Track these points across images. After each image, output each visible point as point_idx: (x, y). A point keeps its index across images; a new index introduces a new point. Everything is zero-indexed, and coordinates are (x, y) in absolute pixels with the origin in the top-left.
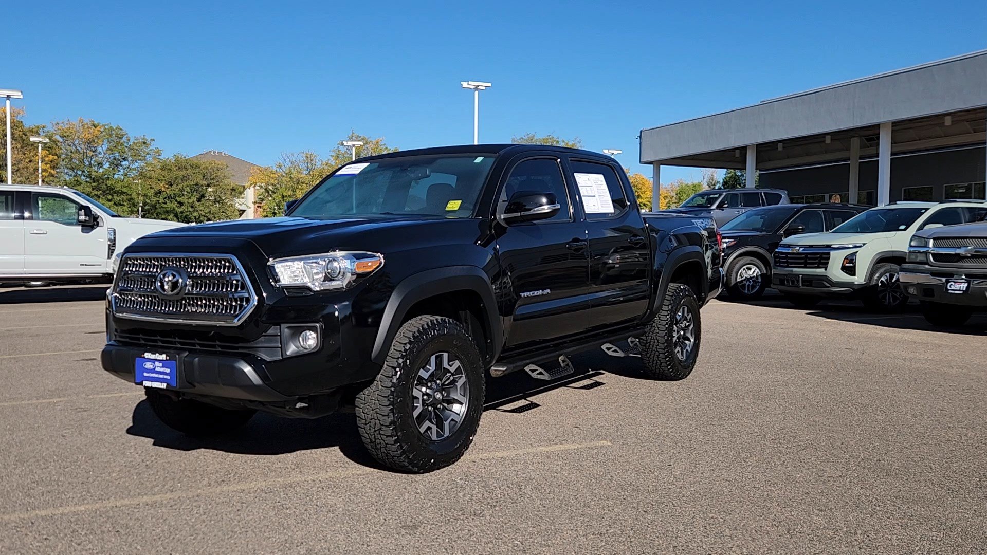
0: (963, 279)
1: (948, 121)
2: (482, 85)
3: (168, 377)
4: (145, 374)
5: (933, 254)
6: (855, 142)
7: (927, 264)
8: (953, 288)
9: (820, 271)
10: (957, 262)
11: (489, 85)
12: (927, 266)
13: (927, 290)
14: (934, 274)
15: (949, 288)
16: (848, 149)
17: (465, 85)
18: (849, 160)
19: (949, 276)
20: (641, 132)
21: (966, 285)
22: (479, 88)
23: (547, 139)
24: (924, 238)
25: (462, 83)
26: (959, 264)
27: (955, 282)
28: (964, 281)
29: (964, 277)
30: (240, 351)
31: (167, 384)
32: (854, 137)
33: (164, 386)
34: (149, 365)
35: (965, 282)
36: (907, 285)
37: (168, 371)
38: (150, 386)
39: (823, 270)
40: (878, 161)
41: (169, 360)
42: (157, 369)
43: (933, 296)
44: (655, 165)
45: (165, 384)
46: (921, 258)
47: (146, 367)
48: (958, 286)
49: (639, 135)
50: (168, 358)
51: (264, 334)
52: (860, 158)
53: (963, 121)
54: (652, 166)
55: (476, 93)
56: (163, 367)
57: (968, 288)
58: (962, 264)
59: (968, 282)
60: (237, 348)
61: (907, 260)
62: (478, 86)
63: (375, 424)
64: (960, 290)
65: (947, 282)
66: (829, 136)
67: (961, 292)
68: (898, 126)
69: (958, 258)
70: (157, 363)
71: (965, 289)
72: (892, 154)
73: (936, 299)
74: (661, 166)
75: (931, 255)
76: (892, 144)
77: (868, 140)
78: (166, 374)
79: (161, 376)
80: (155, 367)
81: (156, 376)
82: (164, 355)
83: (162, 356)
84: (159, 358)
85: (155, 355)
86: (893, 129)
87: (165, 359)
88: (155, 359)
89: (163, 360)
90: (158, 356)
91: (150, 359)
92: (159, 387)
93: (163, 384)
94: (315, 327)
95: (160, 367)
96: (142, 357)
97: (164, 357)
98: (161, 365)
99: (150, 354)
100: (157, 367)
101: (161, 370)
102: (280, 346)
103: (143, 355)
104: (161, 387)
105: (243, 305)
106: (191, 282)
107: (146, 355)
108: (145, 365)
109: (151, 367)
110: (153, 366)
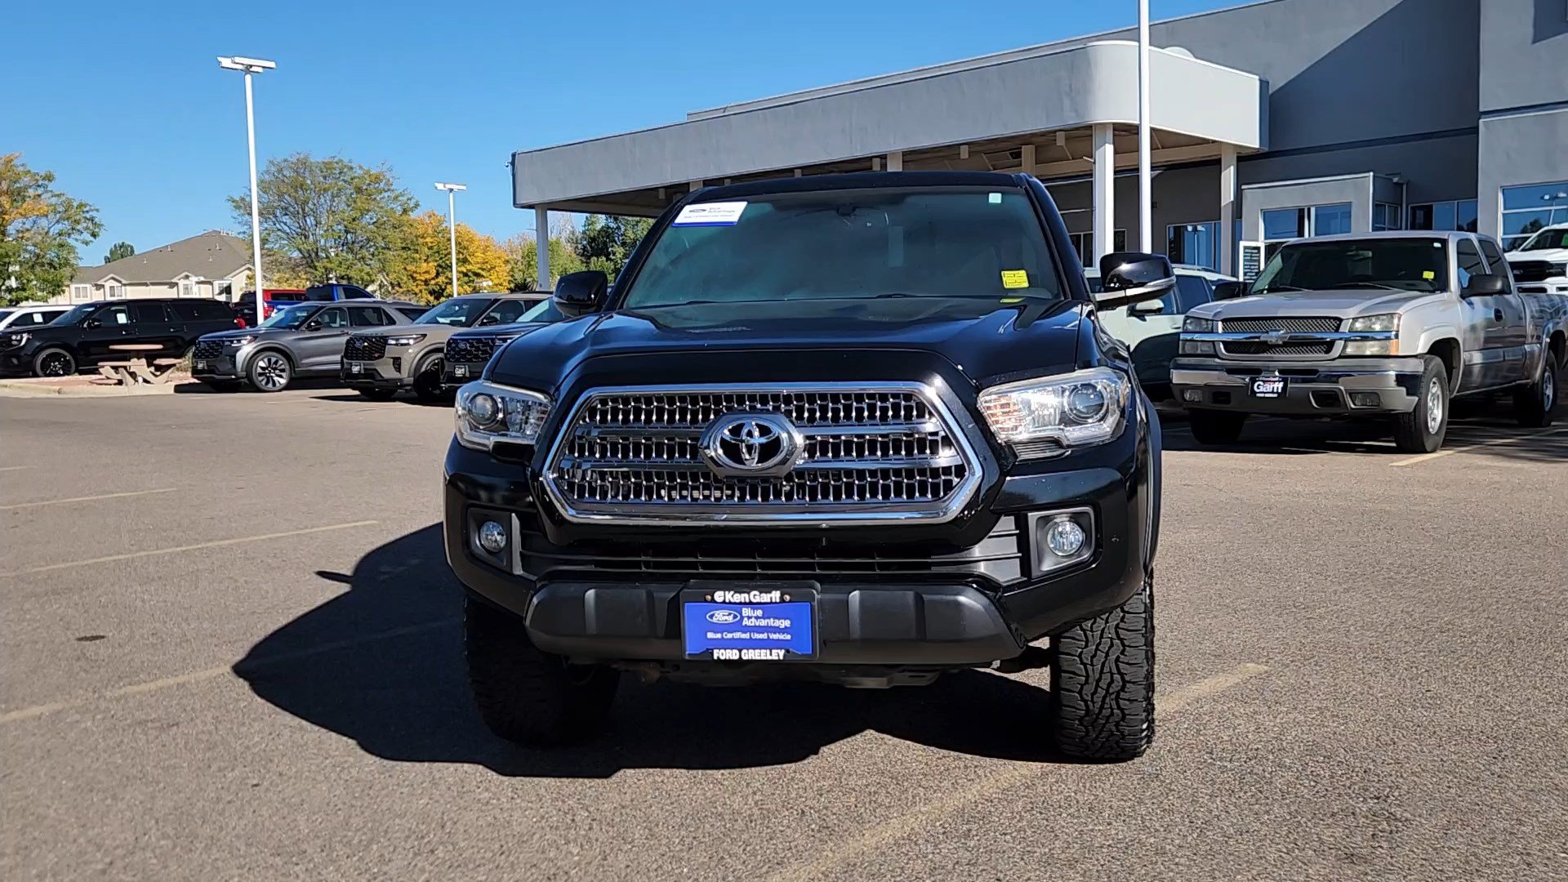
0: (1275, 377)
1: (964, 153)
2: (258, 64)
3: (789, 637)
4: (710, 635)
5: (1225, 343)
7: (1216, 356)
8: (1262, 389)
10: (1263, 352)
11: (272, 64)
12: (1217, 360)
13: (1220, 394)
14: (1231, 371)
15: (1256, 390)
17: (226, 62)
19: (1255, 373)
20: (514, 156)
21: (1281, 385)
22: (253, 69)
23: (331, 163)
24: (1207, 320)
25: (220, 59)
26: (1265, 355)
27: (1264, 382)
28: (1277, 379)
29: (1277, 373)
30: (935, 570)
31: (788, 651)
33: (778, 654)
34: (721, 616)
35: (1279, 382)
36: (1184, 387)
37: (787, 623)
38: (736, 657)
41: (790, 601)
42: (746, 622)
43: (1228, 402)
44: (540, 212)
45: (782, 653)
46: (1206, 349)
47: (715, 620)
48: (1269, 387)
49: (510, 160)
50: (787, 598)
51: (991, 534)
53: (980, 152)
54: (533, 211)
55: (248, 78)
56: (763, 617)
57: (1284, 388)
58: (1269, 355)
59: (1285, 381)
60: (928, 566)
61: (1180, 352)
62: (251, 66)
63: (1112, 681)
64: (1273, 392)
65: (1253, 381)
66: (800, 170)
67: (1276, 395)
68: (911, 158)
69: (1265, 347)
70: (746, 611)
71: (1280, 391)
73: (1233, 406)
74: (549, 212)
75: (1222, 346)
78: (777, 630)
79: (764, 636)
80: (742, 618)
81: (746, 636)
82: (774, 592)
83: (769, 595)
84: (757, 600)
85: (746, 595)
86: (903, 162)
87: (778, 600)
88: (741, 603)
89: (771, 603)
90: (756, 596)
91: (730, 603)
92: (763, 658)
93: (773, 651)
94: (1086, 513)
95: (757, 618)
96: (706, 601)
97: (776, 595)
98: (759, 613)
99: (732, 592)
100: (749, 618)
101: (763, 623)
102: (1020, 555)
103: (709, 597)
104: (769, 658)
105: (951, 481)
106: (808, 442)
107: (719, 596)
108: (711, 617)
109: (730, 619)
110: (735, 617)
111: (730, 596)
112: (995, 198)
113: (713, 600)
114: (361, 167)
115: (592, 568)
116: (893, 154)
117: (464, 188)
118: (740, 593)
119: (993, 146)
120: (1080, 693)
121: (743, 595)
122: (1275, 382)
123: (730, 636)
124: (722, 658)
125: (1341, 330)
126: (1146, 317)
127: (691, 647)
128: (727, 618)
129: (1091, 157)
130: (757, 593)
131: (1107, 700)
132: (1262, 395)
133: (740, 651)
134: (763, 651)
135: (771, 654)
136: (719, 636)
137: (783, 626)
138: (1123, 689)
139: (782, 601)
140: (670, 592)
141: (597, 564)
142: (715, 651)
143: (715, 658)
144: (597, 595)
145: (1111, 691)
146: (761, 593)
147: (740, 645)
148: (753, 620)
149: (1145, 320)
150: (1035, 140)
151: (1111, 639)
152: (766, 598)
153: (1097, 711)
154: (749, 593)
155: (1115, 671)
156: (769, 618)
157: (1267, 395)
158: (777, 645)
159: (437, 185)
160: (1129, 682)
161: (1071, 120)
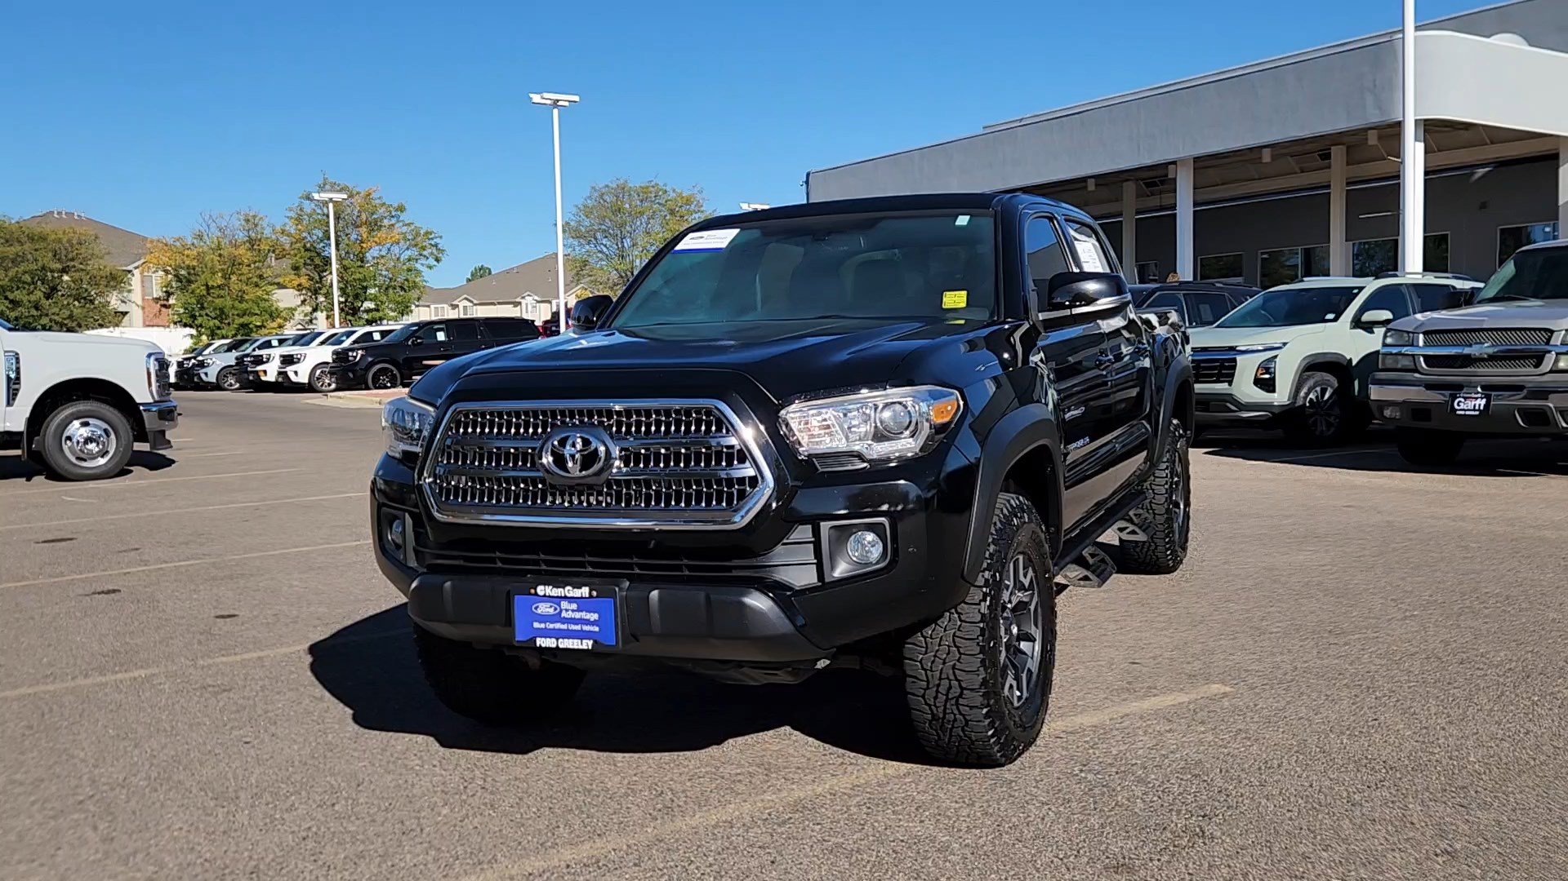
0: (1478, 393)
1: (1266, 156)
2: (564, 99)
3: (596, 629)
4: (536, 625)
5: (1426, 357)
6: (1130, 189)
7: (1416, 371)
8: (1462, 406)
9: (1221, 387)
10: (1466, 367)
11: (576, 98)
12: (1417, 375)
13: (1419, 411)
14: (1430, 386)
15: (1456, 407)
16: (1119, 199)
17: (536, 98)
18: (1120, 215)
19: (1456, 389)
20: (808, 175)
21: (1483, 402)
22: (560, 103)
23: (647, 187)
24: (1408, 332)
25: (531, 95)
26: (1468, 369)
27: (1465, 398)
28: (1479, 395)
29: (1479, 389)
30: (735, 573)
31: (595, 642)
32: (1127, 180)
33: (587, 644)
34: (544, 608)
35: (1482, 398)
36: (1383, 404)
37: (594, 617)
38: (554, 646)
39: (1225, 385)
40: (1175, 215)
41: (597, 597)
42: (564, 614)
43: (1428, 419)
45: (590, 643)
46: (1406, 362)
47: (539, 611)
48: (1470, 404)
49: (805, 179)
50: (594, 593)
51: (785, 541)
52: (1138, 213)
55: (556, 112)
56: (578, 610)
57: (1487, 405)
58: (1473, 369)
59: (1488, 398)
60: (730, 569)
61: (1380, 366)
62: (558, 101)
63: (950, 688)
64: (1474, 410)
65: (1454, 397)
66: (1093, 180)
67: (1477, 413)
68: (1203, 164)
69: (1467, 361)
70: (564, 605)
71: (1482, 408)
72: (1195, 204)
73: (1433, 424)
75: (1422, 359)
76: (1194, 188)
77: (1148, 185)
78: (588, 622)
79: (578, 627)
80: (561, 611)
81: (564, 627)
82: (583, 588)
83: (580, 591)
84: (571, 594)
85: (562, 590)
86: (1194, 169)
87: (587, 596)
88: (561, 597)
89: (582, 598)
90: (569, 591)
91: (550, 596)
92: (576, 647)
93: (584, 641)
94: (882, 524)
95: (573, 611)
96: (530, 594)
97: (585, 591)
98: (574, 606)
99: (551, 587)
100: (567, 610)
101: (578, 615)
102: (815, 561)
103: (533, 591)
104: (580, 647)
105: (745, 490)
106: (623, 453)
107: (541, 590)
108: (536, 608)
109: (551, 611)
110: (556, 609)
111: (550, 590)
112: (963, 220)
113: (536, 594)
114: (674, 191)
115: (461, 562)
116: (1183, 160)
118: (558, 587)
119: (1299, 148)
120: (923, 696)
121: (560, 590)
122: (1477, 398)
123: (551, 626)
124: (543, 645)
125: (1552, 343)
126: (1375, 330)
127: (520, 636)
128: (548, 610)
129: (1399, 157)
130: (571, 588)
131: (948, 706)
132: (1462, 413)
133: (557, 639)
134: (576, 641)
135: (582, 644)
136: (543, 626)
137: (592, 619)
138: (961, 695)
139: (591, 596)
140: (501, 585)
141: (466, 559)
142: (538, 640)
143: (538, 645)
144: (453, 587)
145: (950, 696)
146: (574, 588)
147: (559, 634)
148: (570, 612)
149: (1372, 332)
150: (1346, 139)
151: (949, 646)
152: (577, 593)
153: (941, 716)
154: (563, 588)
155: (952, 677)
156: (582, 611)
157: (1468, 413)
158: (581, 636)
159: (742, 205)
160: (966, 689)
161: (1374, 117)
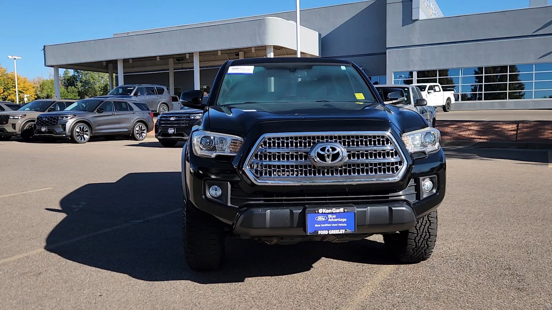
1: (219, 54)
3: (346, 225)
4: (316, 226)
6: (171, 61)
16: (167, 64)
18: (168, 70)
20: (44, 46)
30: (390, 199)
31: (346, 230)
32: (171, 58)
34: (320, 218)
37: (345, 220)
38: (327, 233)
40: (194, 70)
41: (347, 212)
42: (329, 220)
44: (56, 69)
45: (344, 231)
47: (318, 220)
50: (346, 210)
51: (409, 185)
52: (174, 70)
53: (225, 53)
54: (53, 68)
56: (336, 218)
60: (388, 197)
66: (159, 57)
70: (330, 216)
72: (200, 68)
76: (200, 62)
77: (178, 60)
78: (341, 222)
79: (336, 225)
80: (328, 218)
81: (330, 225)
82: (341, 209)
83: (339, 210)
84: (335, 212)
85: (331, 210)
86: (199, 55)
87: (342, 212)
88: (329, 213)
89: (340, 213)
90: (334, 210)
91: (325, 213)
92: (337, 233)
93: (341, 230)
94: (435, 177)
95: (334, 218)
96: (316, 213)
97: (342, 210)
98: (335, 216)
99: (325, 209)
100: (331, 218)
101: (336, 220)
102: (416, 192)
103: (317, 211)
104: (339, 233)
105: (398, 167)
106: (348, 153)
107: (320, 211)
108: (317, 219)
109: (324, 219)
110: (326, 218)
111: (325, 211)
112: (343, 68)
113: (318, 213)
115: (262, 202)
116: (196, 52)
117: (20, 58)
118: (328, 209)
119: (229, 52)
120: (415, 240)
121: (329, 210)
123: (323, 225)
124: (322, 234)
127: (310, 231)
128: (322, 219)
129: (266, 57)
130: (335, 209)
131: (424, 242)
133: (328, 231)
134: (337, 231)
135: (340, 232)
136: (319, 226)
137: (343, 221)
138: (429, 238)
139: (345, 212)
140: (299, 210)
141: (264, 200)
142: (319, 231)
143: (319, 234)
144: (271, 212)
145: (425, 238)
146: (336, 209)
147: (328, 229)
148: (332, 219)
150: (244, 50)
151: (426, 220)
152: (338, 211)
153: (419, 246)
154: (332, 209)
155: (427, 231)
156: (338, 218)
158: (342, 228)
159: (9, 56)
160: (432, 235)
161: (259, 44)
